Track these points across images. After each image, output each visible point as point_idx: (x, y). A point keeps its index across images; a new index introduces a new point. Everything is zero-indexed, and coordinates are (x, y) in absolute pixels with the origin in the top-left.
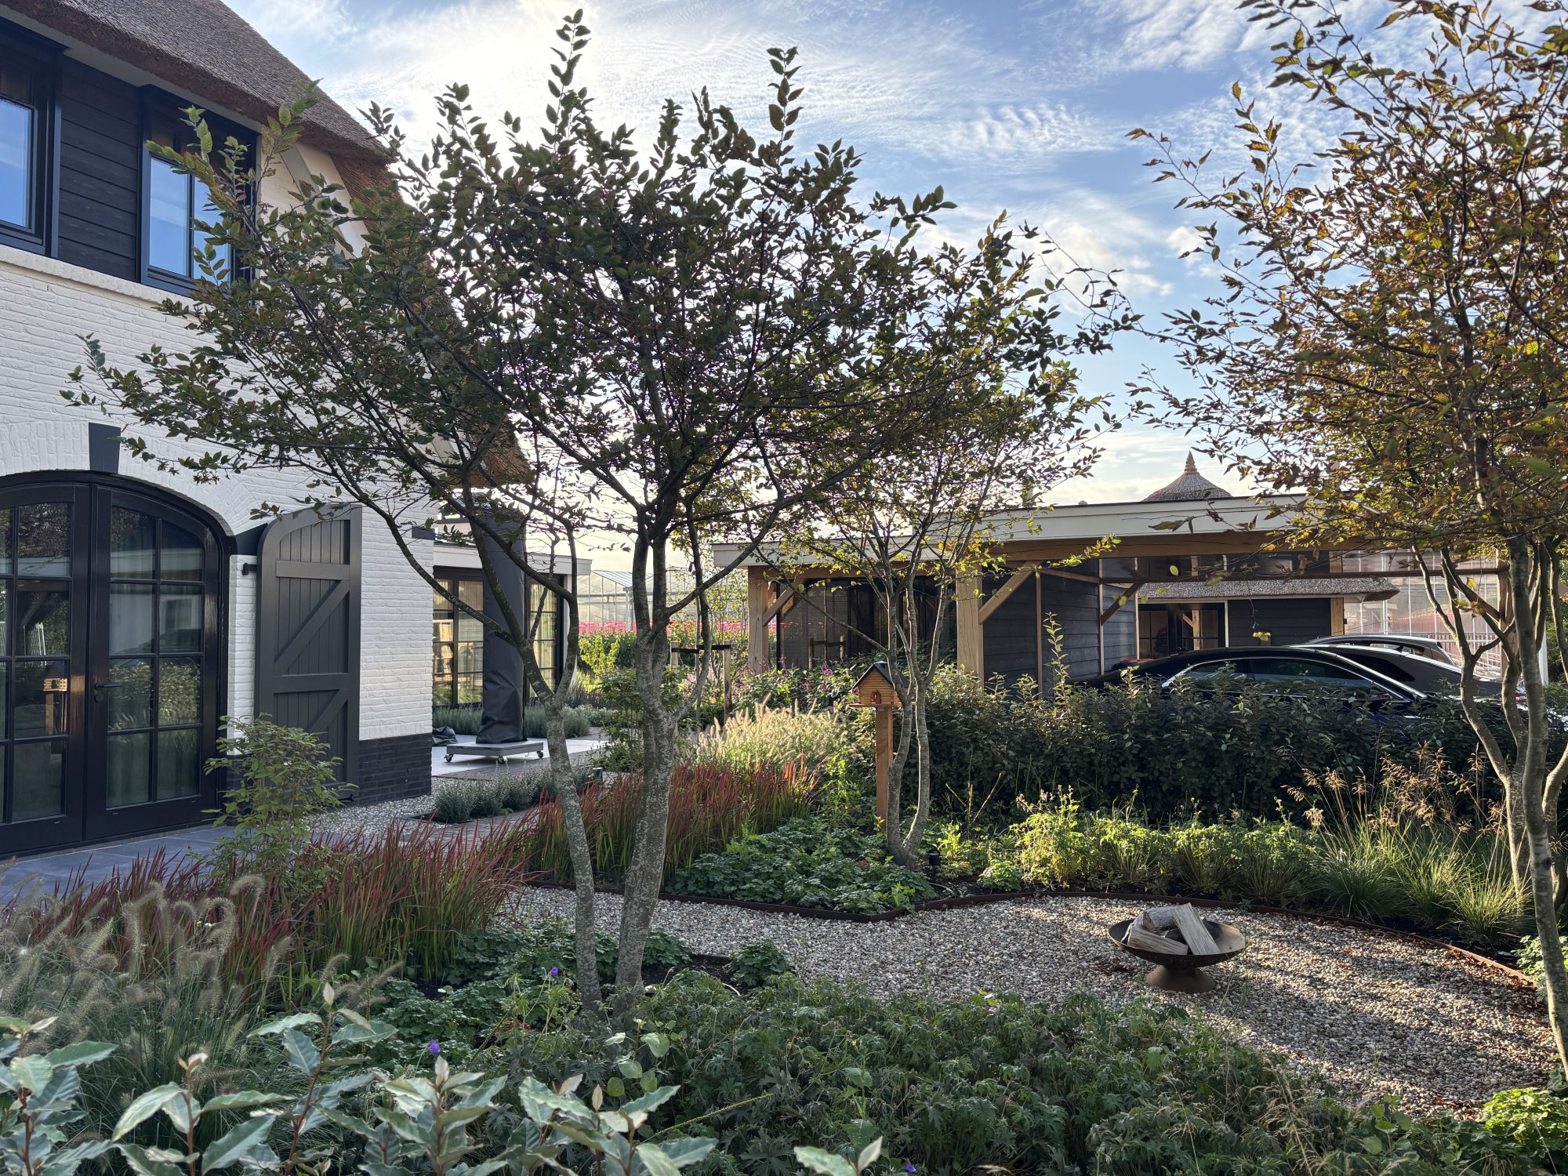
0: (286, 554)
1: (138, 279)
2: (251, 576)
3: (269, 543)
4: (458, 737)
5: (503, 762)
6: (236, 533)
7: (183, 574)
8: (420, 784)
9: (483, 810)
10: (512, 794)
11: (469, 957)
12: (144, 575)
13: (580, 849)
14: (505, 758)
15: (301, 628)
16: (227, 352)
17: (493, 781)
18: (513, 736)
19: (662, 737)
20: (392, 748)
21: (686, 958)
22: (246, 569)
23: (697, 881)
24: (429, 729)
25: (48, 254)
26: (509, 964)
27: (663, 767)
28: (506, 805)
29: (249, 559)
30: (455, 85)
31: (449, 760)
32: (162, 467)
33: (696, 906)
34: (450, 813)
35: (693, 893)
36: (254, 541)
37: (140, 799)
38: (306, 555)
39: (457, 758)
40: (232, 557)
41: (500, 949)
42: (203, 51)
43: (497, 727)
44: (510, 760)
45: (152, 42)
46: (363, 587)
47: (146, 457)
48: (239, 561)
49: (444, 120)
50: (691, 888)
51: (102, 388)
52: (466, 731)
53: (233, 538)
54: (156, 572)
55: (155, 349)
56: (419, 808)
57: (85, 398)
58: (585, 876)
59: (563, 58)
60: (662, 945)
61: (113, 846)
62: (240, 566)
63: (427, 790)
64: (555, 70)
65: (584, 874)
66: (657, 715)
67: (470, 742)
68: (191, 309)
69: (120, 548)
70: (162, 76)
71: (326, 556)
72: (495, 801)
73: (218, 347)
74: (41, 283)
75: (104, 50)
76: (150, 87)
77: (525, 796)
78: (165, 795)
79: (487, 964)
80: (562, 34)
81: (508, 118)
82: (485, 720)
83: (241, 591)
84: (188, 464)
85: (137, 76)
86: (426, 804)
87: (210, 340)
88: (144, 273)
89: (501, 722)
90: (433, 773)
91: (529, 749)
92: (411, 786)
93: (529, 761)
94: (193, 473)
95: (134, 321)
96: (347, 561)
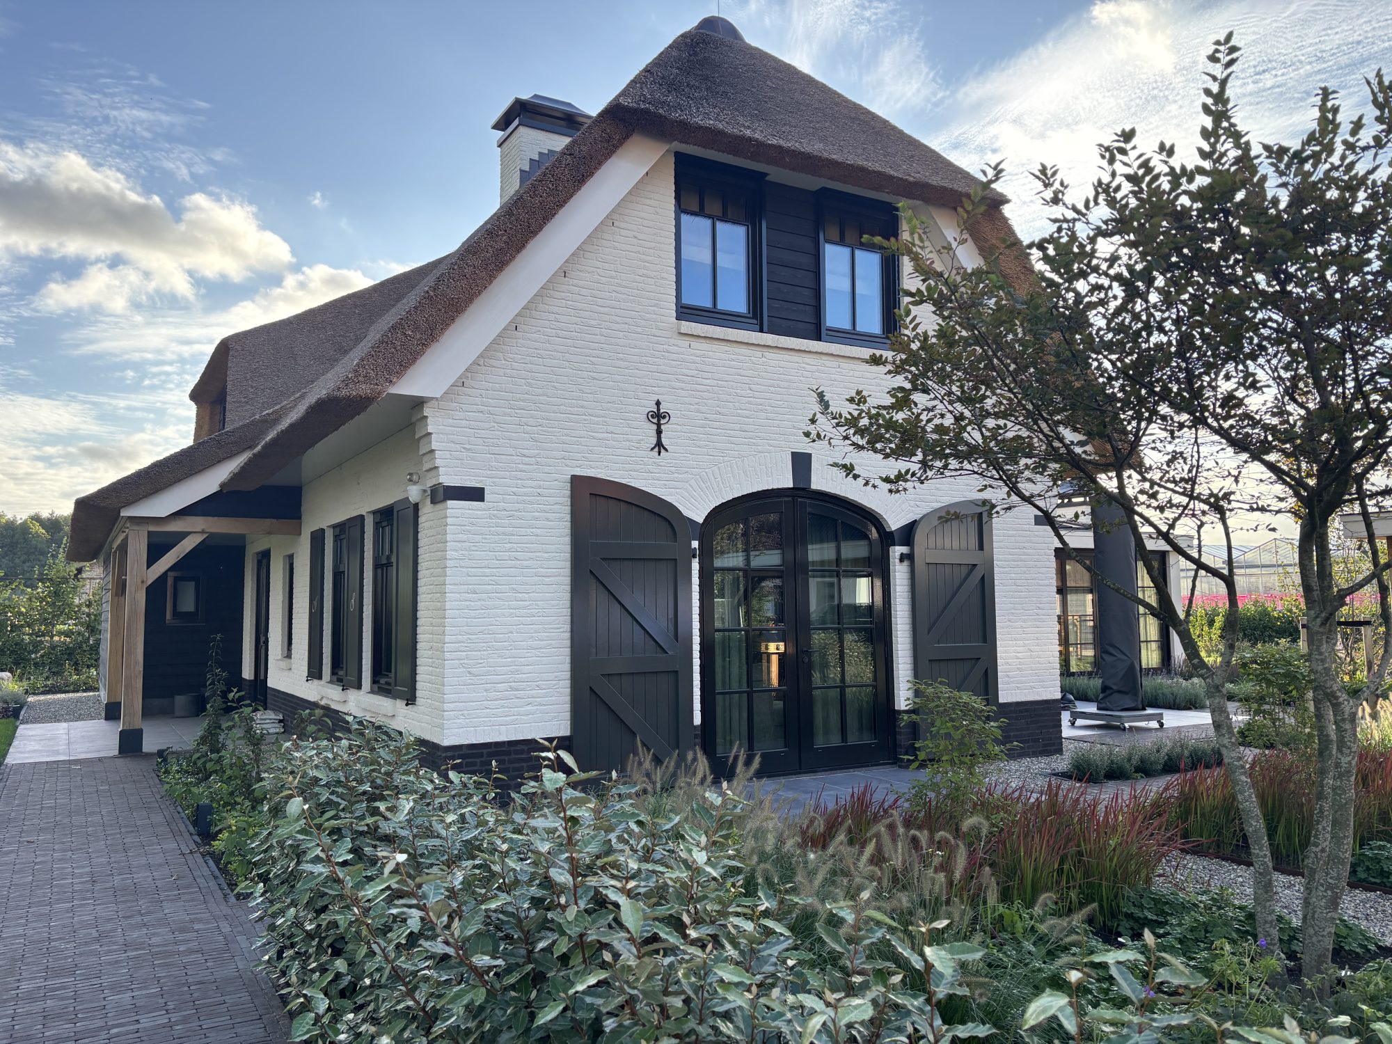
0: (932, 544)
1: (819, 339)
2: (906, 563)
3: (919, 537)
4: (1077, 703)
5: (1124, 729)
6: (893, 528)
7: (857, 561)
8: (1053, 745)
9: (1115, 773)
10: (1142, 760)
11: (1137, 912)
12: (830, 562)
13: (1256, 824)
14: (1127, 725)
15: (946, 607)
16: (915, 389)
17: (1119, 747)
18: (1132, 705)
19: (1343, 720)
20: (1027, 711)
21: (1373, 947)
22: (902, 558)
23: (1368, 869)
24: (1058, 696)
25: (761, 331)
26: (1180, 925)
27: (1346, 751)
28: (1138, 770)
29: (904, 549)
30: (1123, 131)
31: (1073, 724)
32: (866, 484)
33: (1371, 895)
34: (1084, 772)
35: (1364, 880)
36: (908, 534)
37: (835, 741)
38: (948, 545)
39: (1079, 722)
40: (891, 548)
41: (1166, 909)
42: (860, 151)
43: (1116, 696)
44: (1131, 727)
45: (826, 155)
46: (996, 570)
47: (856, 477)
48: (897, 551)
49: (1104, 163)
50: (1362, 875)
51: (830, 428)
52: (1085, 698)
53: (891, 533)
54: (838, 561)
55: (859, 393)
56: (1054, 765)
57: (819, 436)
58: (1262, 851)
59: (1214, 78)
60: (1344, 932)
61: (820, 776)
62: (897, 555)
63: (1059, 751)
64: (1208, 92)
65: (1261, 849)
66: (1337, 698)
67: (1092, 708)
68: (890, 359)
69: (814, 541)
70: (832, 179)
71: (964, 545)
72: (1127, 766)
73: (908, 386)
74: (758, 353)
75: (793, 170)
76: (824, 191)
77: (1156, 763)
78: (853, 739)
79: (1156, 921)
80: (1213, 58)
81: (1162, 147)
82: (1105, 689)
83: (900, 574)
84: (887, 480)
85: (810, 182)
86: (1062, 763)
87: (901, 381)
88: (824, 332)
89: (1119, 692)
90: (1064, 735)
91: (1149, 718)
92: (1044, 745)
93: (1149, 730)
94: (888, 486)
95: (818, 371)
96: (981, 547)
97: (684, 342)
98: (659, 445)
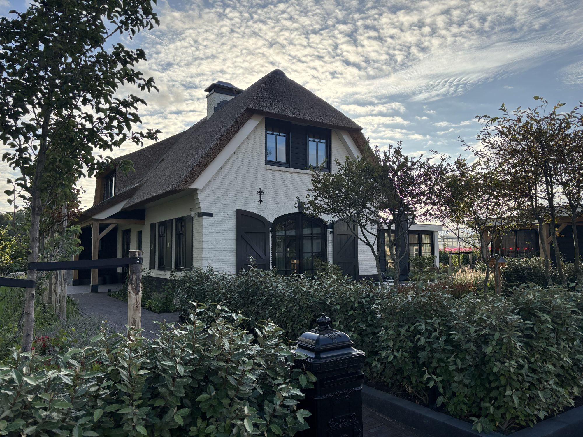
0: (339, 229)
1: (307, 170)
2: (332, 234)
3: (335, 226)
7: (318, 234)
12: (310, 234)
15: (343, 247)
24: (377, 273)
25: (290, 167)
29: (331, 230)
36: (332, 225)
38: (344, 229)
40: (327, 230)
48: (329, 230)
53: (327, 225)
62: (329, 232)
69: (305, 228)
83: (330, 238)
88: (308, 167)
96: (354, 230)
97: (268, 171)
98: (261, 201)
